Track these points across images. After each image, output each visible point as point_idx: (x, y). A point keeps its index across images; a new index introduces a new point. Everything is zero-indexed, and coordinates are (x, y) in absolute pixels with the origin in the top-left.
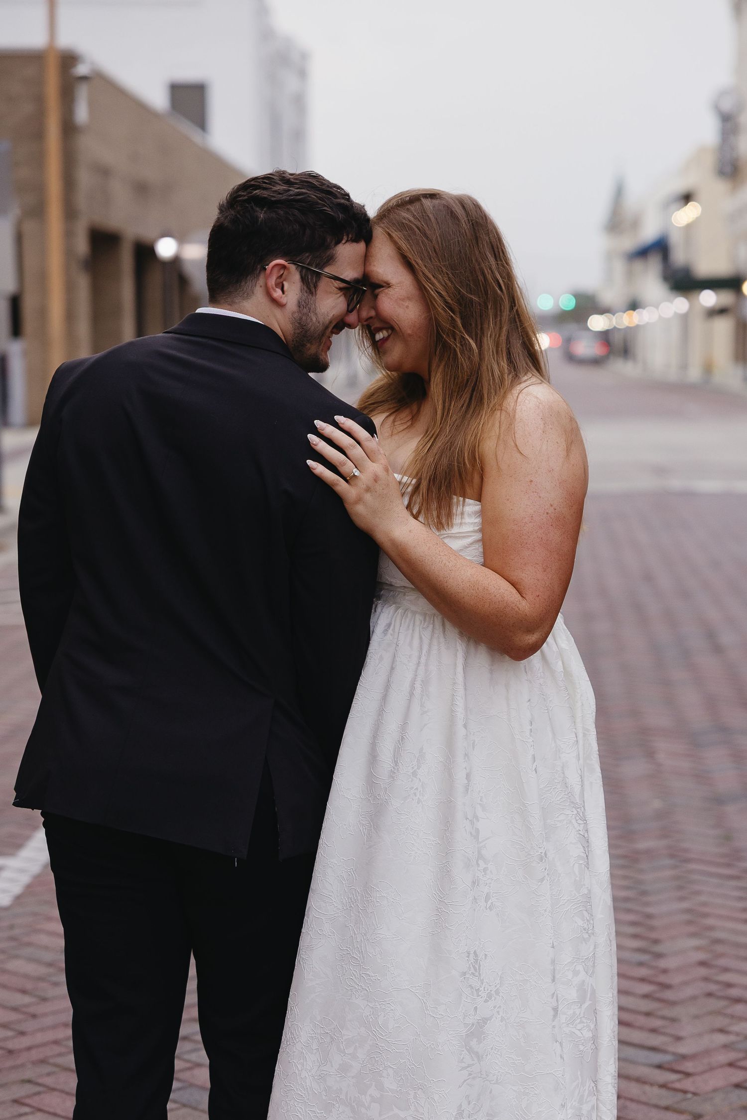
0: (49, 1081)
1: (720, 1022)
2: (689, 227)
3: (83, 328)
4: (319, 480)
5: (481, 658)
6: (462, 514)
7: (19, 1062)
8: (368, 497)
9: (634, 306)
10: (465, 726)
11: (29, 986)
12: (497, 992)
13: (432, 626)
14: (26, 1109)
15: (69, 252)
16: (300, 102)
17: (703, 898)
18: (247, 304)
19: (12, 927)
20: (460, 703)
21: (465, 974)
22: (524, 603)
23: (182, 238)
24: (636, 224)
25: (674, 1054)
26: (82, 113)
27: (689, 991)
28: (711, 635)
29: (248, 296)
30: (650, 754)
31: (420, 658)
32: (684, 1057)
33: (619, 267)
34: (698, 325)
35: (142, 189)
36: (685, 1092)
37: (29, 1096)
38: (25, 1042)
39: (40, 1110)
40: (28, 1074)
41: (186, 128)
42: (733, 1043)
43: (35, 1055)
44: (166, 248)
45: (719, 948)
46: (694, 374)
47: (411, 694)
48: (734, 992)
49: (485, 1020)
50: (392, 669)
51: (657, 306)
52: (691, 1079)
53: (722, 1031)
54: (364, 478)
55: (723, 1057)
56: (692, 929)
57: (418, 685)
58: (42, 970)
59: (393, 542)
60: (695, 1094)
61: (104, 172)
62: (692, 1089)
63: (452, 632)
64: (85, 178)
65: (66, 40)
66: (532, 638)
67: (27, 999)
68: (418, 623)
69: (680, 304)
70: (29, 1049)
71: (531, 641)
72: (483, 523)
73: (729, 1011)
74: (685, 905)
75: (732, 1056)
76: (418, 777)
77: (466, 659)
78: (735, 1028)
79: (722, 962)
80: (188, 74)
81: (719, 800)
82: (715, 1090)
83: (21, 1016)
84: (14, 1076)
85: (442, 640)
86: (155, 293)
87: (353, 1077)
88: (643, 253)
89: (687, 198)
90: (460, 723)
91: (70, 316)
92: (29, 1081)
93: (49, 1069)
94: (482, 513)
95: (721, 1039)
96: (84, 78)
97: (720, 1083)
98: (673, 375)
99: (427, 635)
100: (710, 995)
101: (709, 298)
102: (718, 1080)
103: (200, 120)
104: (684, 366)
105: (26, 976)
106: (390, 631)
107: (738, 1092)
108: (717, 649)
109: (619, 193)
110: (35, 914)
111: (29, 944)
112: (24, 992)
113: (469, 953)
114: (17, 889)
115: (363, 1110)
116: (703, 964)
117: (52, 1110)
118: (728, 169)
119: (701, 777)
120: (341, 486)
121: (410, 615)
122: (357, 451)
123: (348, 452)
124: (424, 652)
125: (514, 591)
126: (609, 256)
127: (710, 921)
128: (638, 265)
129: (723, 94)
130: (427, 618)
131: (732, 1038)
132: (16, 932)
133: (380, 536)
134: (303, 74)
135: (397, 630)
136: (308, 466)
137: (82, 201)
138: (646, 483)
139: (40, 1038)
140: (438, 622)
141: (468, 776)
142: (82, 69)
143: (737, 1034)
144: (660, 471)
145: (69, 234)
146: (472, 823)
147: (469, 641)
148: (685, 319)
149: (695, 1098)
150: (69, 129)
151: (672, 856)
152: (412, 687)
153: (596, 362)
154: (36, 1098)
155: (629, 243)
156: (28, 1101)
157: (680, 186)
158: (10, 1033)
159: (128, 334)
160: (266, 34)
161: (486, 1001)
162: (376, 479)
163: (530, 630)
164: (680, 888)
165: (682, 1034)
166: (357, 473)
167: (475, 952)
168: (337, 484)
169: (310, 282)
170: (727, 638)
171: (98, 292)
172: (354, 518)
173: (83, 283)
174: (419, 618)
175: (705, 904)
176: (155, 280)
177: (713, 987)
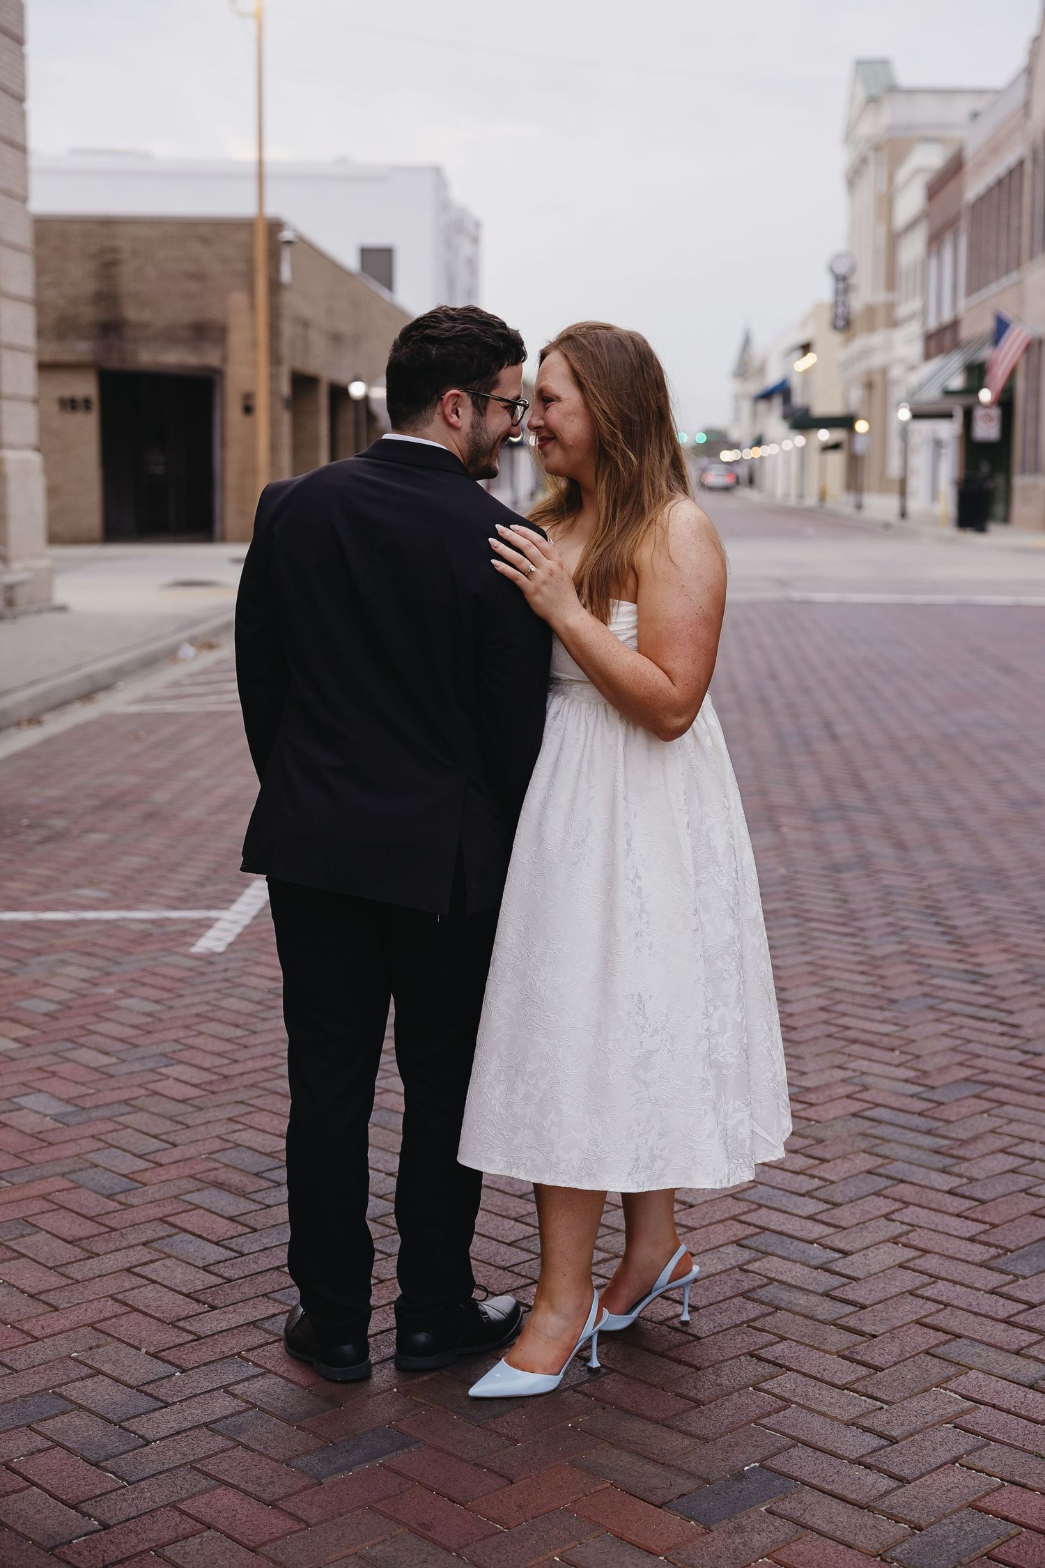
0: (258, 1102)
1: (839, 1059)
2: (806, 373)
3: (286, 459)
4: (502, 576)
5: (640, 739)
6: (617, 613)
7: (233, 1086)
8: (545, 589)
9: (759, 442)
10: (625, 798)
11: (241, 1021)
12: (664, 1028)
13: (595, 713)
14: (240, 1127)
15: (273, 392)
16: (472, 264)
17: (823, 953)
18: (429, 430)
19: (226, 970)
20: (621, 778)
21: (630, 1013)
22: (675, 689)
23: (370, 383)
24: (762, 370)
25: (799, 1087)
26: (286, 274)
27: (811, 1033)
28: (828, 726)
29: (429, 422)
30: (776, 828)
31: (586, 740)
32: (808, 1090)
33: (746, 407)
34: (815, 457)
35: (336, 339)
36: (809, 1120)
37: (242, 1115)
38: (238, 1069)
39: (251, 1127)
40: (241, 1096)
41: (375, 286)
42: (850, 1078)
43: (246, 1080)
44: (357, 390)
45: (838, 996)
46: (811, 501)
47: (579, 772)
48: (850, 1034)
49: (651, 1053)
50: (561, 749)
51: (779, 443)
52: (814, 1109)
53: (840, 1067)
54: (540, 574)
55: (842, 1090)
56: (814, 979)
57: (585, 764)
58: (252, 1008)
59: (567, 628)
60: (817, 1122)
61: (305, 324)
62: (815, 1117)
63: (614, 716)
64: (287, 329)
65: (273, 209)
66: (680, 722)
67: (239, 1032)
68: (583, 710)
69: (800, 440)
70: (242, 1074)
71: (679, 725)
72: (638, 620)
73: (846, 1050)
74: (808, 958)
75: (849, 1089)
76: (587, 843)
77: (626, 740)
78: (852, 1065)
79: (840, 1008)
80: (376, 240)
81: (836, 868)
82: (835, 1118)
83: (235, 1047)
84: (228, 1098)
85: (605, 723)
86: (347, 429)
87: (535, 1104)
88: (767, 396)
89: (806, 348)
90: (620, 796)
91: (274, 448)
92: (242, 1102)
93: (259, 1092)
94: (639, 612)
95: (841, 1074)
96: (289, 243)
97: (840, 1112)
98: (793, 501)
99: (591, 720)
100: (829, 1036)
101: (824, 435)
102: (838, 1109)
103: (388, 281)
104: (801, 496)
105: (239, 1012)
106: (559, 717)
107: (854, 1120)
108: (834, 738)
109: (747, 343)
110: (246, 960)
111: (241, 985)
112: (237, 1026)
113: (633, 995)
114: (230, 938)
115: (545, 1133)
116: (823, 1009)
117: (261, 1128)
118: (841, 323)
119: (821, 848)
120: (522, 580)
121: (576, 703)
122: (533, 551)
123: (526, 552)
124: (590, 735)
125: (667, 678)
126: (737, 398)
127: (830, 973)
128: (762, 406)
129: (837, 257)
130: (592, 706)
131: (850, 1073)
132: (230, 974)
133: (556, 623)
134: (475, 240)
135: (565, 717)
136: (492, 565)
137: (285, 350)
138: (772, 594)
139: (250, 1065)
140: (601, 709)
141: (629, 842)
142: (287, 235)
143: (854, 1070)
144: (782, 583)
145: (274, 378)
146: (634, 882)
147: (628, 723)
148: (802, 451)
149: (818, 1125)
150: (275, 286)
151: (795, 916)
152: (580, 765)
153: (726, 489)
154: (248, 1117)
155: (756, 387)
156: (239, 1119)
157: (801, 338)
158: (226, 1061)
159: (324, 460)
160: (445, 205)
161: (652, 1036)
162: (551, 573)
163: (678, 714)
164: (803, 943)
165: (806, 1070)
166: (533, 568)
167: (639, 994)
168: (518, 579)
169: (480, 407)
170: (842, 728)
171: (297, 427)
172: (533, 606)
173: (286, 418)
174: (584, 705)
175: (824, 958)
176: (348, 417)
177: (833, 1029)
